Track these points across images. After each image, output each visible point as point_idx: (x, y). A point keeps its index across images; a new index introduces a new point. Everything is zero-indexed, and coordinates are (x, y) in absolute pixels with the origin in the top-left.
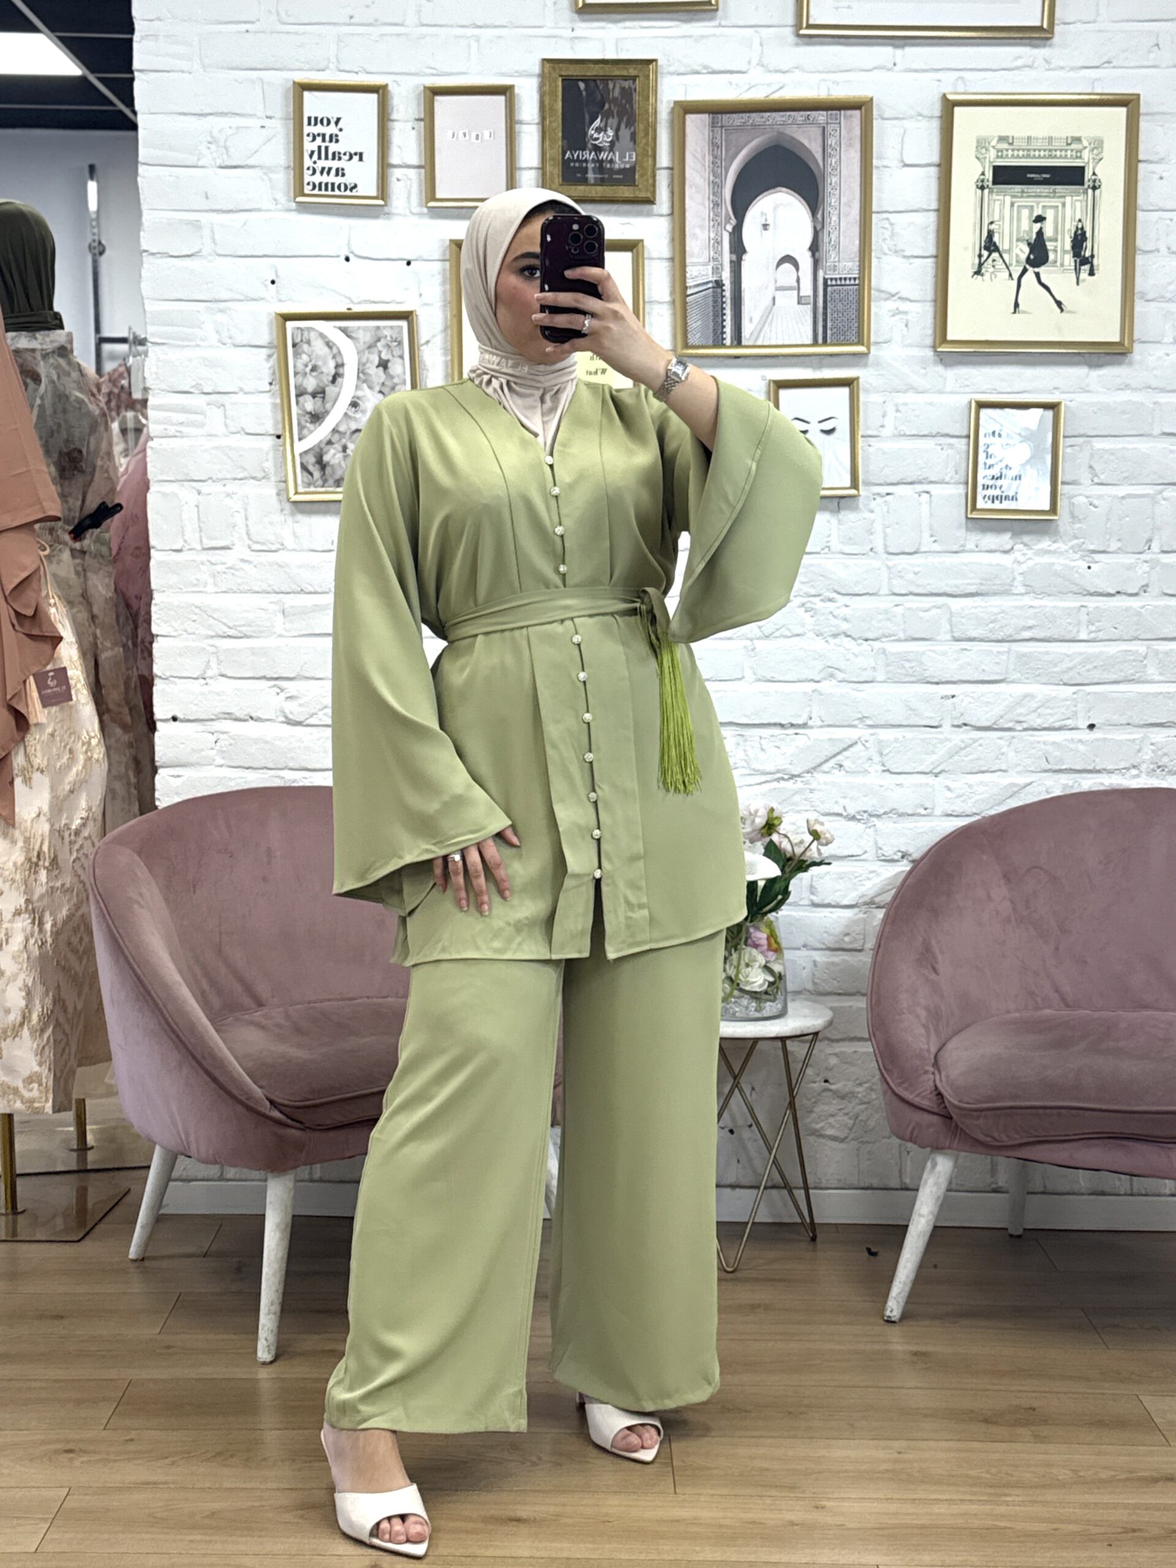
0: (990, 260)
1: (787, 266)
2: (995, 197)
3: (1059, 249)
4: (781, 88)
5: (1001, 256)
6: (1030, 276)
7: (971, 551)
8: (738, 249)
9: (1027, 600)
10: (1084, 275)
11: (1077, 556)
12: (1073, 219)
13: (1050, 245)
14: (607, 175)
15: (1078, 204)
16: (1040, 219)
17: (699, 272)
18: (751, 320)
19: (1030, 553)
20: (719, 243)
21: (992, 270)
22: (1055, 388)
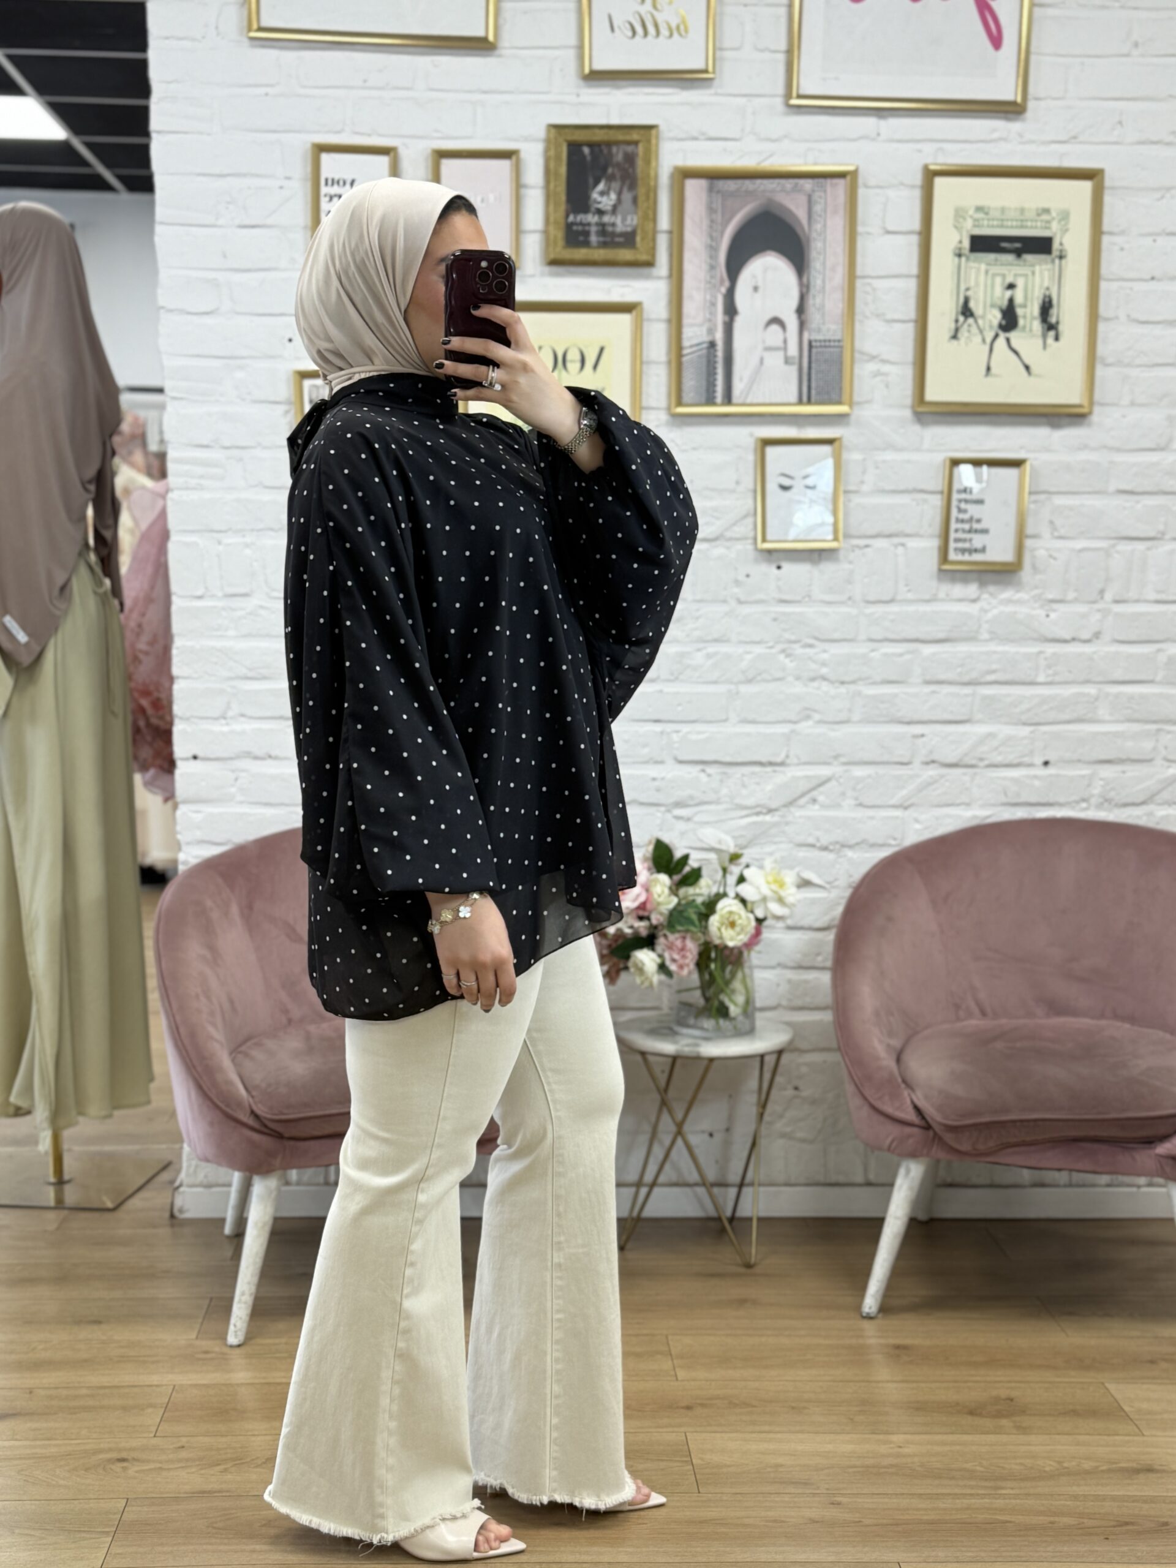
0: (965, 326)
1: (775, 328)
2: (972, 264)
3: (1028, 315)
4: (771, 156)
5: (976, 322)
6: (1001, 342)
7: (943, 600)
8: (731, 310)
9: (993, 647)
10: (1050, 340)
11: (1037, 605)
12: (1041, 287)
13: (1019, 311)
14: (610, 238)
15: (1046, 274)
16: (1011, 286)
17: (694, 334)
18: (741, 379)
19: (994, 602)
20: (713, 304)
21: (966, 334)
22: (1022, 448)
